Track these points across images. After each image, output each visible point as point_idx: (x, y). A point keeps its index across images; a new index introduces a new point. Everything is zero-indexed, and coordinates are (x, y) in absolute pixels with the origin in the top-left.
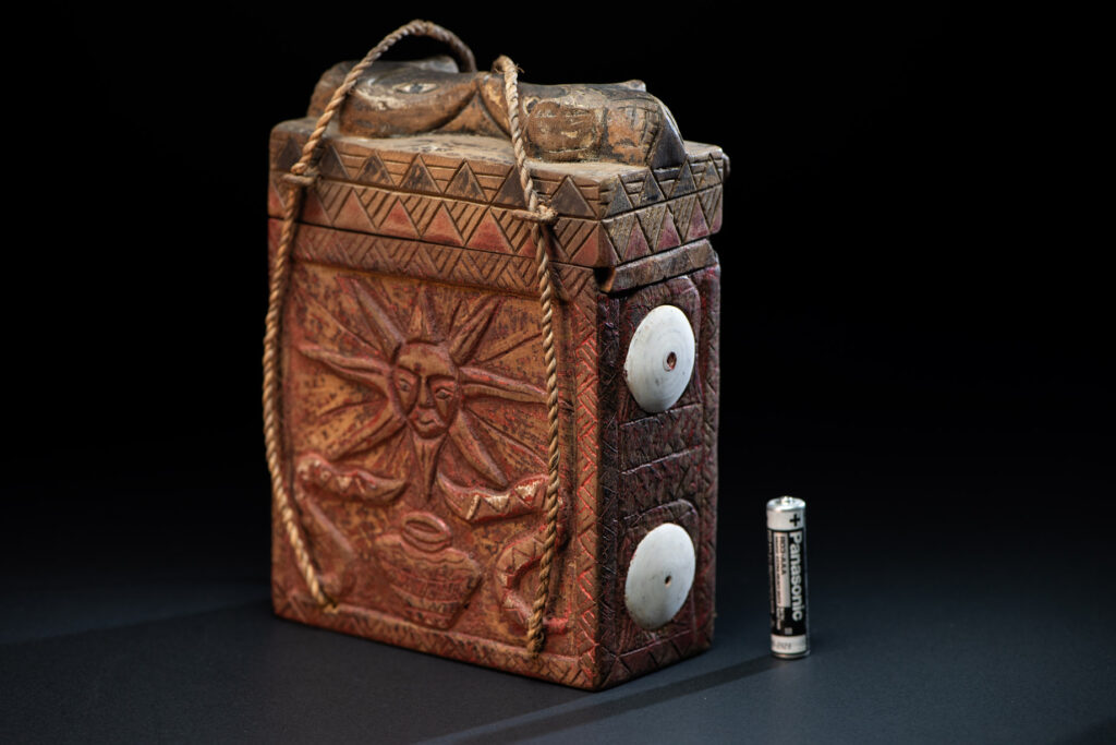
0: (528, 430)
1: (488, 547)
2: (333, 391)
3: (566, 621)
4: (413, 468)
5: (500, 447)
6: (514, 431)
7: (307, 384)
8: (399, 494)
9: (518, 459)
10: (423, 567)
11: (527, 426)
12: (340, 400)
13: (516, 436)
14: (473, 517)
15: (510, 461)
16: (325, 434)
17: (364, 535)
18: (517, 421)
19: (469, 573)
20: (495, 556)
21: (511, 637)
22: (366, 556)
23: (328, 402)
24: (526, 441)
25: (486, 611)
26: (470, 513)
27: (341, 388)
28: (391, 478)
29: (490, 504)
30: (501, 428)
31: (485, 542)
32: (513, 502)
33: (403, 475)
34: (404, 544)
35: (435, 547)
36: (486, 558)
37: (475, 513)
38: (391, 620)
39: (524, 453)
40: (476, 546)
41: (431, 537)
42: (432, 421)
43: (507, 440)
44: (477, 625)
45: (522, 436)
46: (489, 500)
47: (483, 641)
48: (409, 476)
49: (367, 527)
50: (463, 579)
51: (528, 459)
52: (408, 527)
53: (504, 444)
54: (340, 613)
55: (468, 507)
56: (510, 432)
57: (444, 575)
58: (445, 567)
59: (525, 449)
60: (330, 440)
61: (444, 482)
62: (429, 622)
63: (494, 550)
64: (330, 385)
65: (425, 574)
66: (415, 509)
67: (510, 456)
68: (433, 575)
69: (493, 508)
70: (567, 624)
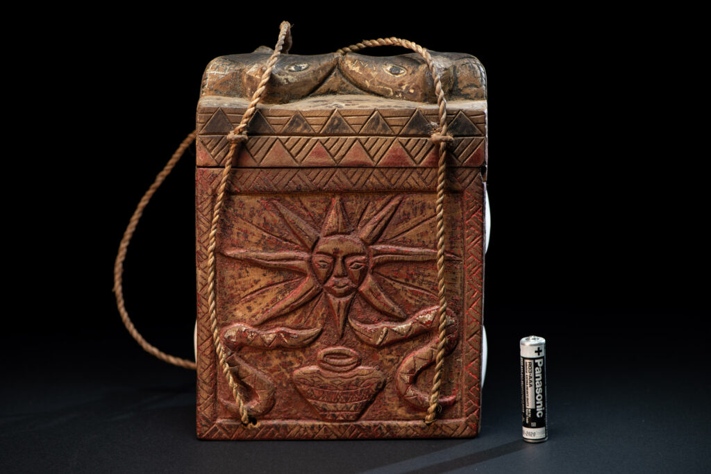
0: (425, 279)
1: (391, 360)
2: (256, 278)
3: (454, 396)
5: (402, 294)
6: (414, 281)
7: (232, 277)
9: (417, 298)
10: (337, 383)
11: (425, 276)
12: (263, 283)
13: (416, 284)
14: (381, 342)
15: (410, 301)
16: (249, 309)
17: (284, 370)
18: (416, 274)
19: (377, 380)
20: (396, 365)
21: (408, 415)
22: (284, 385)
23: (252, 286)
24: (424, 286)
25: (388, 402)
26: (380, 340)
27: (264, 275)
28: (309, 328)
29: (396, 332)
30: (404, 281)
31: (389, 357)
32: (415, 326)
33: (319, 325)
34: (321, 370)
35: (349, 367)
36: (389, 368)
37: (383, 339)
38: (309, 423)
39: (423, 294)
40: (382, 361)
41: (346, 361)
42: (347, 284)
43: (408, 288)
44: (380, 413)
45: (421, 283)
46: (395, 329)
47: (386, 423)
48: (324, 325)
49: (284, 365)
50: (373, 385)
51: (425, 297)
52: (325, 359)
53: (406, 291)
54: (261, 427)
55: (378, 337)
56: (410, 282)
57: (356, 385)
58: (357, 379)
59: (423, 291)
60: (254, 312)
61: (354, 324)
62: (341, 418)
63: (396, 361)
64: (255, 274)
65: (339, 387)
66: (329, 345)
67: (411, 298)
68: (347, 387)
69: (399, 333)
70: (455, 398)
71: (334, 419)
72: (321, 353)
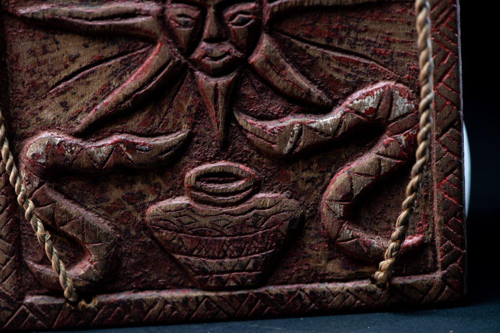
0: (360, 36)
1: (311, 180)
2: (73, 52)
3: (421, 236)
4: (199, 114)
5: (323, 64)
6: (341, 41)
7: (32, 52)
8: (182, 149)
9: (349, 71)
10: (222, 223)
11: (360, 32)
12: (84, 60)
13: (345, 46)
14: (292, 150)
15: (337, 76)
16: (65, 105)
17: (130, 208)
18: (344, 29)
19: (288, 215)
20: (320, 188)
21: (345, 273)
22: (133, 233)
23: (67, 67)
24: (359, 50)
25: (310, 252)
26: (289, 146)
27: (86, 46)
28: (167, 133)
29: (316, 130)
30: (323, 42)
31: (305, 175)
32: (348, 120)
33: (185, 126)
34: (192, 203)
35: (239, 196)
36: (308, 193)
37: (295, 145)
38: (178, 294)
39: (358, 63)
40: (295, 182)
41: (234, 185)
42: (228, 53)
43: (332, 53)
44: (298, 271)
45: (353, 45)
46: (314, 125)
47: (308, 287)
48: (193, 125)
49: (131, 199)
50: (282, 224)
51: (362, 69)
52: (198, 184)
53: (329, 59)
54: (100, 305)
55: (286, 140)
56: (335, 43)
57: (255, 225)
58: (255, 215)
59: (357, 59)
60: (72, 111)
61: (245, 121)
62: (232, 284)
63: (319, 181)
64: (70, 46)
65: (226, 231)
66: (203, 161)
67: (338, 71)
68: (239, 229)
69: (322, 133)
70: (423, 239)
71: (221, 286)
72: (191, 174)
